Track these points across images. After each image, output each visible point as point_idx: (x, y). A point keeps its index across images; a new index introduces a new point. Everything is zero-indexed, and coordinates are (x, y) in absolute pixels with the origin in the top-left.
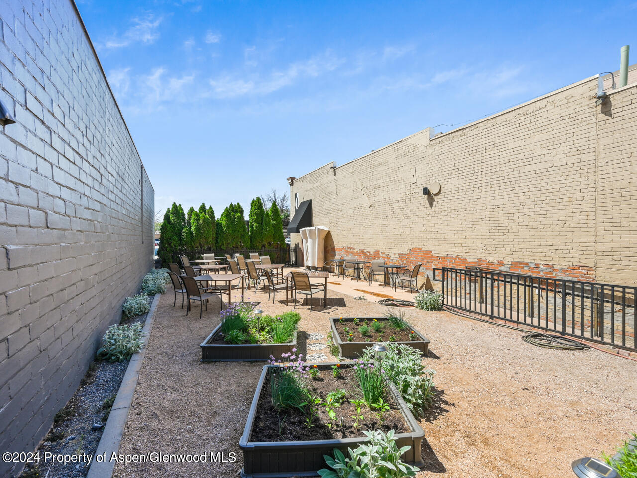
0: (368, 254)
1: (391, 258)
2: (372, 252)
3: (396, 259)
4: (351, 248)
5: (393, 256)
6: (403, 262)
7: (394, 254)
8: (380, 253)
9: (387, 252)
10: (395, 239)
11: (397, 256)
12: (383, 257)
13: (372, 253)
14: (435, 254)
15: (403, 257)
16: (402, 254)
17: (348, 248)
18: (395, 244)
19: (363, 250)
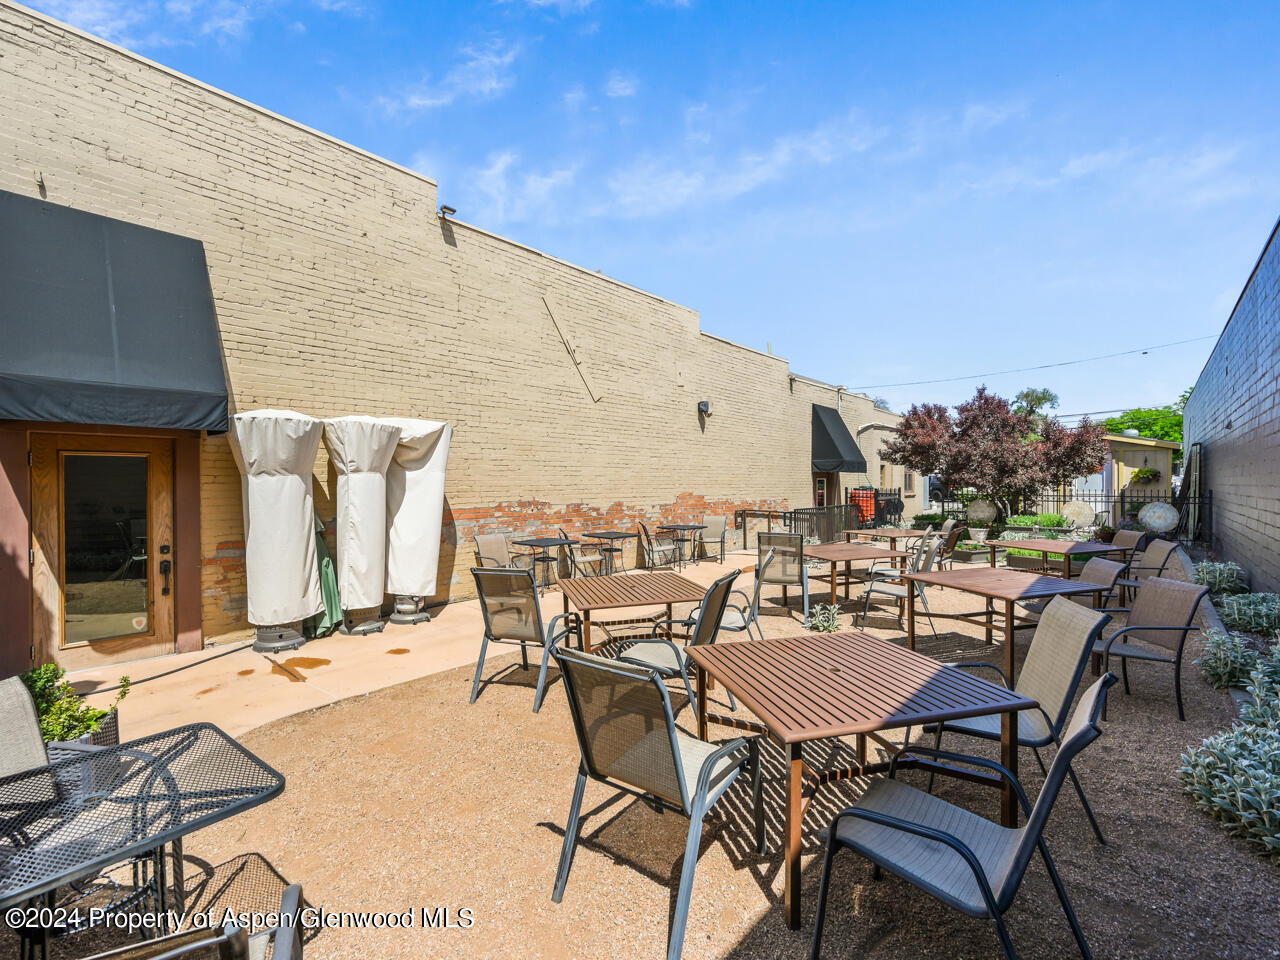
0: (594, 514)
1: (648, 516)
2: (604, 507)
3: (656, 515)
4: (535, 503)
5: (650, 509)
6: (667, 518)
7: (653, 507)
8: (624, 508)
9: (638, 504)
10: (653, 479)
11: (657, 509)
12: (629, 516)
13: (603, 511)
14: (707, 499)
15: (667, 510)
16: (666, 505)
17: (522, 504)
18: (654, 486)
19: (579, 505)
